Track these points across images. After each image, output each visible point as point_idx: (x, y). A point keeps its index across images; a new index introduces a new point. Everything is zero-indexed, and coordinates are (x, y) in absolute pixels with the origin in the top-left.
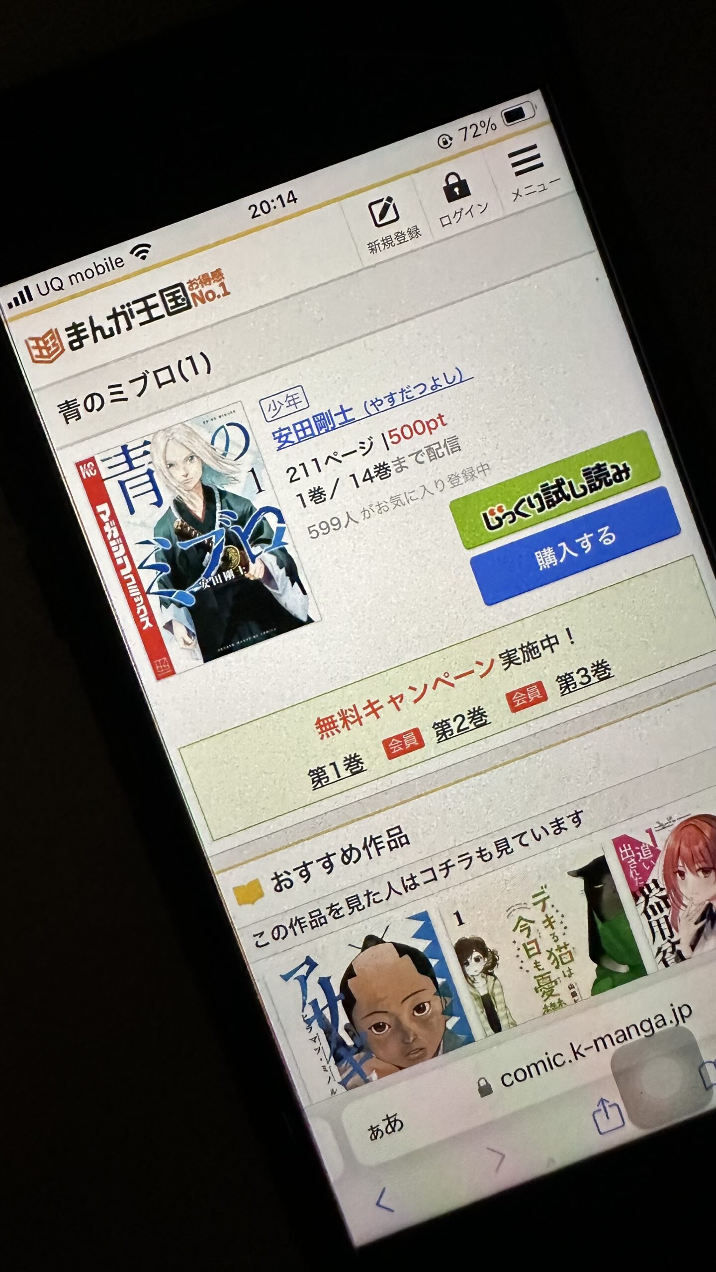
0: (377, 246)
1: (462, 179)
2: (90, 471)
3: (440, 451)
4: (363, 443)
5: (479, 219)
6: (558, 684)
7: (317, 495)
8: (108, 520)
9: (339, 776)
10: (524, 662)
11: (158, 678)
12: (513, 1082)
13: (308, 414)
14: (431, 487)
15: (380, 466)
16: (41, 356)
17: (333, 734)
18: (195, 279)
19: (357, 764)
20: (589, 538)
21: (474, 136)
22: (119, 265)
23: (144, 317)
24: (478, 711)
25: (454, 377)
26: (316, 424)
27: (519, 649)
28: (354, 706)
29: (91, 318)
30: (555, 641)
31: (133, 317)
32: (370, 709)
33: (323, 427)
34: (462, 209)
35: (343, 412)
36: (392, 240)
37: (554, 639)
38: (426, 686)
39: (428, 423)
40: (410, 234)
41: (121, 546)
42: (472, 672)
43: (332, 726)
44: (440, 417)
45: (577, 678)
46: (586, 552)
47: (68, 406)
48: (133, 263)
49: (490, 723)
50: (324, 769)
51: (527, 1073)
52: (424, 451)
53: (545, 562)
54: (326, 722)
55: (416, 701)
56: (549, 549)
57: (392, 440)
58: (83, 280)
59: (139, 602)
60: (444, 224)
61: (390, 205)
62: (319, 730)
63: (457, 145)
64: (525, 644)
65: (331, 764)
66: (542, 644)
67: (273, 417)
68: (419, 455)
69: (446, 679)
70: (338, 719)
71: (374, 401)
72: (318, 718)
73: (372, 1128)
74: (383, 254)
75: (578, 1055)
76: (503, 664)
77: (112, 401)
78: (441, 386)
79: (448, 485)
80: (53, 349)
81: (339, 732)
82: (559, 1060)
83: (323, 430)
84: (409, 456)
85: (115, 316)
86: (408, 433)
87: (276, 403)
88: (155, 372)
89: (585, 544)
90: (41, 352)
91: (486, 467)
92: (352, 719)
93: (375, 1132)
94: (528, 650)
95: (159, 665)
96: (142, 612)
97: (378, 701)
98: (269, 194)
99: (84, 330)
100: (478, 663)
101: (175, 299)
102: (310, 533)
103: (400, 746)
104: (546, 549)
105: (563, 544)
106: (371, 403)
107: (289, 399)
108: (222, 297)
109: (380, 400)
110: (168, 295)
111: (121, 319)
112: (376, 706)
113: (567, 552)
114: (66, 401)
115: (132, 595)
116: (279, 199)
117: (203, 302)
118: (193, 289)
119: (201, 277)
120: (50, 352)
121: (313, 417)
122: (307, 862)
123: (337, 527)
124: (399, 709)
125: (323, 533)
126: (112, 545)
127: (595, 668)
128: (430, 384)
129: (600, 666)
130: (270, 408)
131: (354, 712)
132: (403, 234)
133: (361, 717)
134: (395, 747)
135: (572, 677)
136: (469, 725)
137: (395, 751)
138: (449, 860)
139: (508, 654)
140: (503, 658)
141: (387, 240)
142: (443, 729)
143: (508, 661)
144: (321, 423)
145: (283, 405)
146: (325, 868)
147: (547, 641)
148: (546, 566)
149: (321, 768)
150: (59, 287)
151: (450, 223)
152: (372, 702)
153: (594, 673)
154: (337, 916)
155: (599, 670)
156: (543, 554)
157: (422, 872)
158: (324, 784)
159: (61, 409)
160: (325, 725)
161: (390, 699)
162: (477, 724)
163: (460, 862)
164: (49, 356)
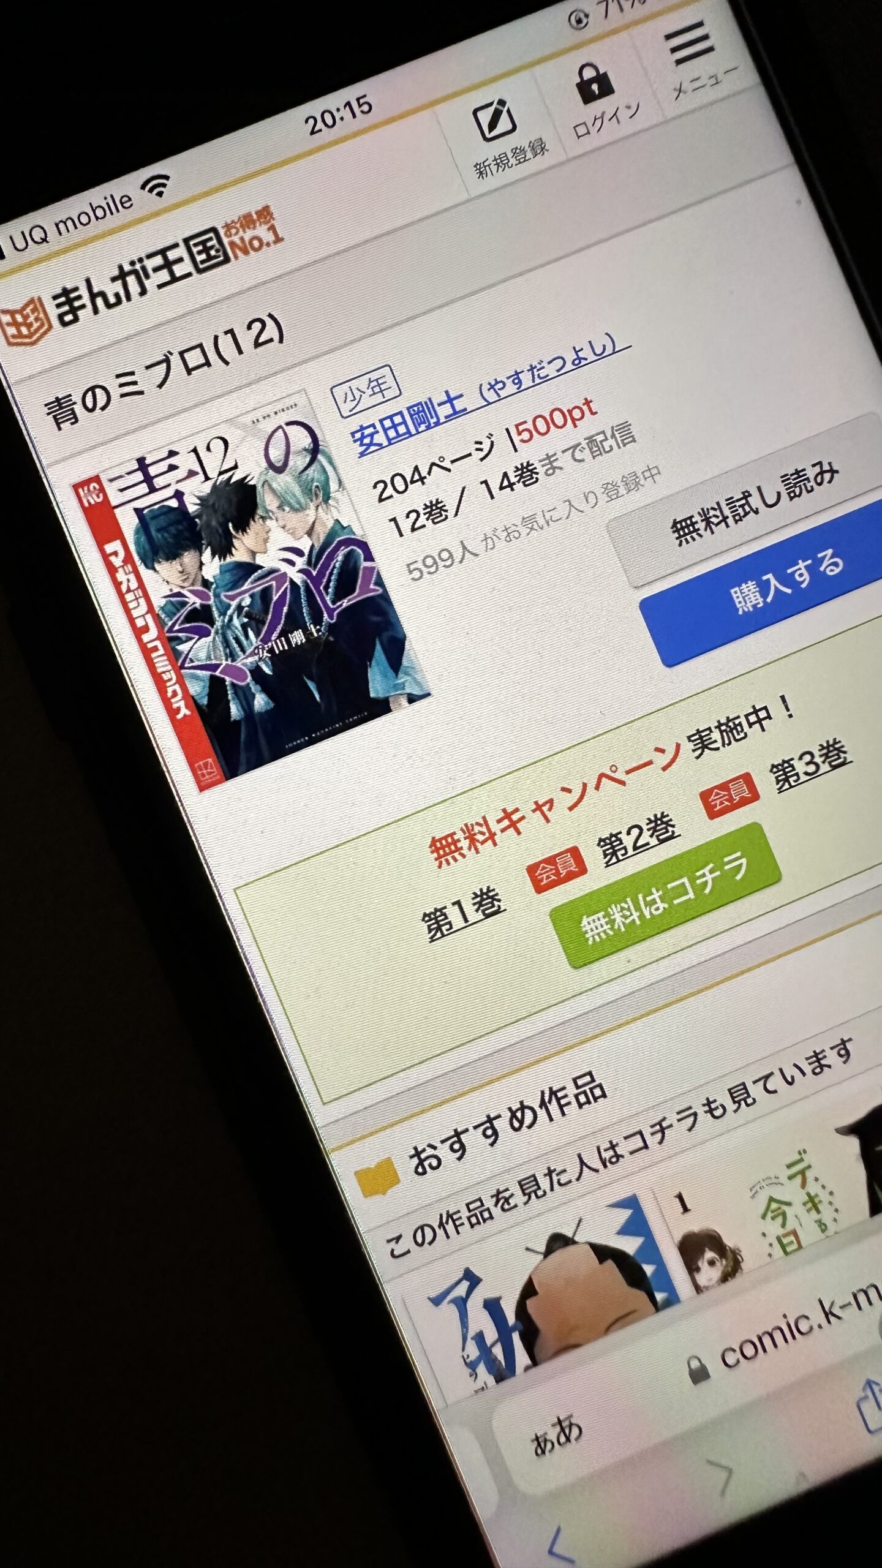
0: (487, 168)
1: (601, 72)
2: (95, 496)
4: (481, 443)
5: (627, 127)
6: (773, 776)
8: (122, 564)
9: (466, 920)
10: (723, 745)
11: (202, 788)
12: (738, 1361)
13: (401, 405)
14: (579, 502)
16: (20, 335)
17: (455, 860)
18: (233, 222)
19: (492, 903)
20: (806, 567)
22: (126, 205)
24: (660, 819)
25: (604, 346)
26: (412, 419)
27: (716, 727)
28: (484, 818)
29: (88, 281)
30: (766, 715)
31: (147, 276)
32: (506, 823)
33: (422, 423)
34: (603, 114)
35: (450, 400)
36: (507, 159)
37: (764, 711)
38: (585, 785)
39: (570, 412)
40: (533, 149)
41: (142, 601)
42: (650, 763)
43: (453, 848)
44: (587, 402)
45: (800, 767)
46: (804, 586)
47: (60, 405)
48: (144, 201)
49: (679, 836)
50: (444, 911)
51: (758, 1345)
53: (746, 603)
54: (444, 842)
55: (571, 809)
56: (750, 583)
57: (521, 437)
58: (76, 227)
59: (170, 680)
60: (579, 135)
61: (502, 111)
62: (435, 855)
63: (596, 24)
64: (723, 721)
65: (454, 904)
66: (748, 720)
67: (350, 411)
69: (612, 775)
70: (462, 839)
72: (433, 838)
73: (537, 1438)
74: (497, 180)
75: (830, 1316)
76: (694, 751)
77: (122, 396)
78: (586, 359)
79: (603, 498)
80: (36, 325)
81: (464, 856)
82: (804, 1326)
83: (423, 427)
85: (122, 276)
86: (541, 425)
87: (356, 392)
88: (182, 354)
89: (801, 575)
90: (19, 331)
91: (654, 471)
92: (480, 838)
93: (541, 1445)
94: (728, 729)
95: (201, 770)
96: (175, 694)
97: (517, 810)
98: (334, 100)
99: (79, 297)
100: (658, 750)
101: (206, 250)
102: (411, 572)
103: (553, 874)
104: (746, 583)
105: (770, 576)
106: (489, 387)
107: (372, 385)
108: (272, 244)
109: (501, 382)
110: (195, 245)
111: (131, 280)
112: (515, 817)
113: (776, 588)
114: (57, 398)
115: (159, 670)
116: (347, 107)
117: (246, 253)
118: (230, 235)
119: (242, 219)
120: (32, 329)
121: (408, 409)
122: (459, 1130)
123: (449, 563)
124: (548, 821)
125: (429, 573)
126: (128, 600)
127: (825, 751)
128: (570, 356)
129: (831, 749)
130: (346, 398)
131: (484, 827)
132: (523, 150)
133: (495, 834)
134: (545, 876)
135: (792, 766)
136: (649, 839)
137: (545, 882)
138: (664, 1119)
139: (700, 736)
140: (693, 741)
141: (500, 158)
142: (613, 847)
143: (700, 745)
144: (419, 417)
145: (364, 393)
146: (487, 1137)
147: (754, 715)
148: (748, 608)
149: (440, 910)
150: (41, 239)
151: (588, 133)
152: (509, 810)
153: (823, 758)
154: (506, 1207)
155: (830, 754)
156: (743, 591)
157: (626, 1138)
158: (446, 933)
159: (49, 409)
160: (443, 847)
161: (534, 807)
162: (661, 837)
163: (679, 1120)
164: (30, 336)
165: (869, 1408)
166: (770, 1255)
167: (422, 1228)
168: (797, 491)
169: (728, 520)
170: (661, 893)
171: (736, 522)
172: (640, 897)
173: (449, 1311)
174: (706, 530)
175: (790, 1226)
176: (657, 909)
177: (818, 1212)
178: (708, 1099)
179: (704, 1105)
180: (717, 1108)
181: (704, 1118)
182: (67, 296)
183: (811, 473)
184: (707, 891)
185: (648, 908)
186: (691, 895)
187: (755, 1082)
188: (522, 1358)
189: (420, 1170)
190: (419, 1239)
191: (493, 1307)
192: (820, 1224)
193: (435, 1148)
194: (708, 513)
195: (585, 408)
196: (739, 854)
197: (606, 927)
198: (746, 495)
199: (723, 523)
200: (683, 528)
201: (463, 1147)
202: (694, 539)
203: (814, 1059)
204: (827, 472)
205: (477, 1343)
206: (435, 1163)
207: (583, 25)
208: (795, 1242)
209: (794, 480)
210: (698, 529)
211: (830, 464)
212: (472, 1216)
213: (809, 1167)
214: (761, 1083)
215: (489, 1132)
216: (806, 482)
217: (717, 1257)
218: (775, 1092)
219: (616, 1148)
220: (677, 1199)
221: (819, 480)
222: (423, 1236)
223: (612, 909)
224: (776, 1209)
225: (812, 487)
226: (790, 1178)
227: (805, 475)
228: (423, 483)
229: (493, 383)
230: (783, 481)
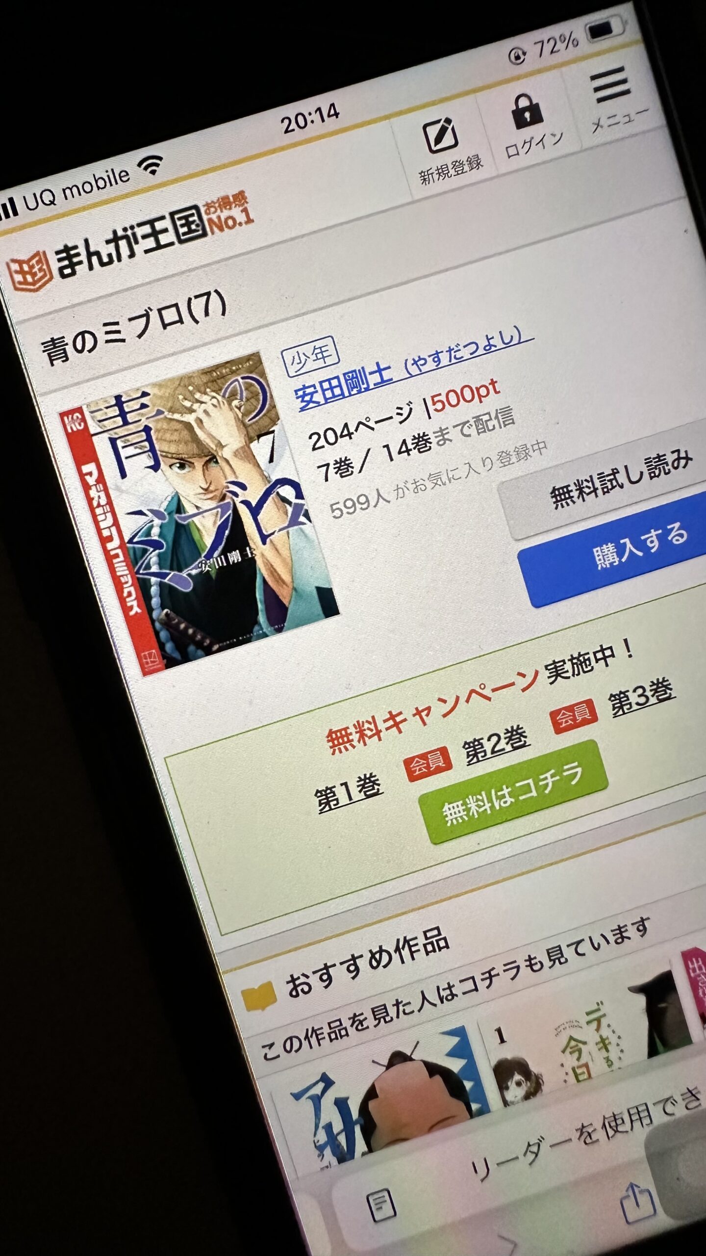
0: (430, 176)
1: (534, 102)
2: (77, 424)
3: (490, 425)
5: (550, 152)
6: (611, 703)
7: (344, 467)
8: (95, 483)
9: (350, 798)
10: (573, 675)
11: (145, 673)
13: (339, 371)
14: (477, 465)
15: (419, 437)
16: (25, 282)
17: (347, 749)
18: (213, 202)
19: (372, 786)
20: (656, 535)
21: (552, 52)
22: (124, 179)
23: (151, 243)
24: (516, 731)
25: (512, 337)
26: (346, 383)
27: (569, 660)
28: (373, 717)
29: (86, 241)
30: (610, 653)
31: (137, 242)
32: (391, 723)
33: (354, 387)
34: (532, 138)
35: (380, 371)
36: (448, 170)
37: (609, 650)
38: (458, 698)
39: (478, 389)
40: (470, 164)
41: (109, 515)
42: (513, 684)
43: (346, 739)
44: (493, 383)
45: (633, 698)
46: (653, 551)
47: (54, 344)
48: (140, 176)
49: (530, 745)
50: (333, 789)
52: (472, 422)
53: (605, 561)
54: (339, 734)
55: (445, 716)
56: (610, 545)
57: (435, 407)
58: (80, 194)
59: (127, 583)
60: (510, 155)
61: (447, 128)
62: (331, 744)
63: (531, 61)
64: (575, 655)
65: (342, 785)
66: (595, 657)
67: (296, 372)
68: (466, 426)
69: (481, 691)
70: (354, 734)
71: (416, 360)
72: (331, 730)
74: (439, 185)
76: (549, 677)
77: (107, 341)
78: (495, 346)
79: (497, 464)
80: (40, 275)
81: (354, 747)
83: (355, 391)
84: (454, 427)
85: (115, 239)
86: (453, 399)
87: (301, 355)
88: (160, 311)
89: (652, 542)
90: (25, 278)
91: (542, 445)
94: (579, 663)
95: (146, 659)
96: (130, 594)
97: (401, 713)
98: (307, 105)
99: (78, 255)
100: (520, 674)
101: (188, 224)
102: (333, 511)
103: (424, 767)
104: (607, 545)
105: (627, 540)
106: (413, 362)
107: (317, 351)
108: (244, 225)
109: (424, 359)
110: (179, 219)
111: (123, 244)
112: (398, 719)
113: (631, 551)
114: (52, 338)
115: (118, 574)
116: (318, 112)
117: (221, 230)
118: (210, 213)
119: (220, 200)
120: (36, 278)
121: (344, 374)
122: (328, 965)
123: (365, 506)
124: (424, 724)
125: (348, 513)
126: (97, 513)
127: (655, 687)
128: (483, 343)
129: (660, 685)
130: (293, 361)
131: (373, 725)
132: (462, 164)
133: (381, 731)
134: (418, 768)
135: (627, 697)
136: (505, 746)
137: (417, 773)
138: (493, 969)
139: (556, 666)
140: (549, 670)
141: (442, 169)
142: (475, 750)
143: (554, 674)
144: (353, 382)
145: (309, 358)
146: (350, 971)
147: (601, 653)
148: (606, 565)
149: (330, 789)
150: (50, 201)
151: (518, 154)
152: (394, 713)
153: (653, 692)
154: (360, 1027)
155: (659, 690)
156: (603, 551)
157: (461, 981)
158: (333, 807)
159: (45, 347)
160: (337, 738)
161: (415, 712)
162: (515, 745)
163: (505, 971)
164: (34, 284)
165: (629, 1204)
166: (565, 1081)
167: (291, 1038)
168: (657, 472)
169: (598, 491)
170: (510, 789)
171: (604, 493)
172: (493, 792)
173: (306, 1105)
174: (579, 497)
175: (583, 1061)
176: (505, 802)
177: (607, 1050)
178: (529, 956)
179: (526, 961)
180: (536, 964)
181: (525, 971)
182: (67, 253)
183: (670, 458)
184: (547, 792)
185: (498, 801)
186: (534, 794)
187: (568, 946)
188: (360, 1145)
189: (294, 993)
190: (288, 1047)
191: (342, 1104)
192: (607, 1059)
193: (307, 977)
194: (582, 485)
195: (491, 387)
196: (576, 764)
197: (462, 813)
198: (615, 472)
199: (593, 494)
200: (560, 495)
201: (330, 978)
202: (568, 505)
203: (618, 932)
204: (683, 459)
205: (326, 1131)
206: (306, 988)
207: (522, 60)
208: (586, 1073)
209: (655, 462)
210: (573, 497)
211: (686, 452)
212: (332, 1032)
213: (604, 1015)
214: (574, 946)
215: (352, 968)
216: (665, 465)
217: (523, 1079)
218: (584, 955)
219: (452, 989)
220: (497, 1032)
221: (676, 465)
222: (291, 1044)
223: (469, 799)
224: (574, 1046)
225: (669, 470)
226: (588, 1023)
227: (665, 459)
228: (351, 438)
229: (417, 359)
230: (646, 463)
